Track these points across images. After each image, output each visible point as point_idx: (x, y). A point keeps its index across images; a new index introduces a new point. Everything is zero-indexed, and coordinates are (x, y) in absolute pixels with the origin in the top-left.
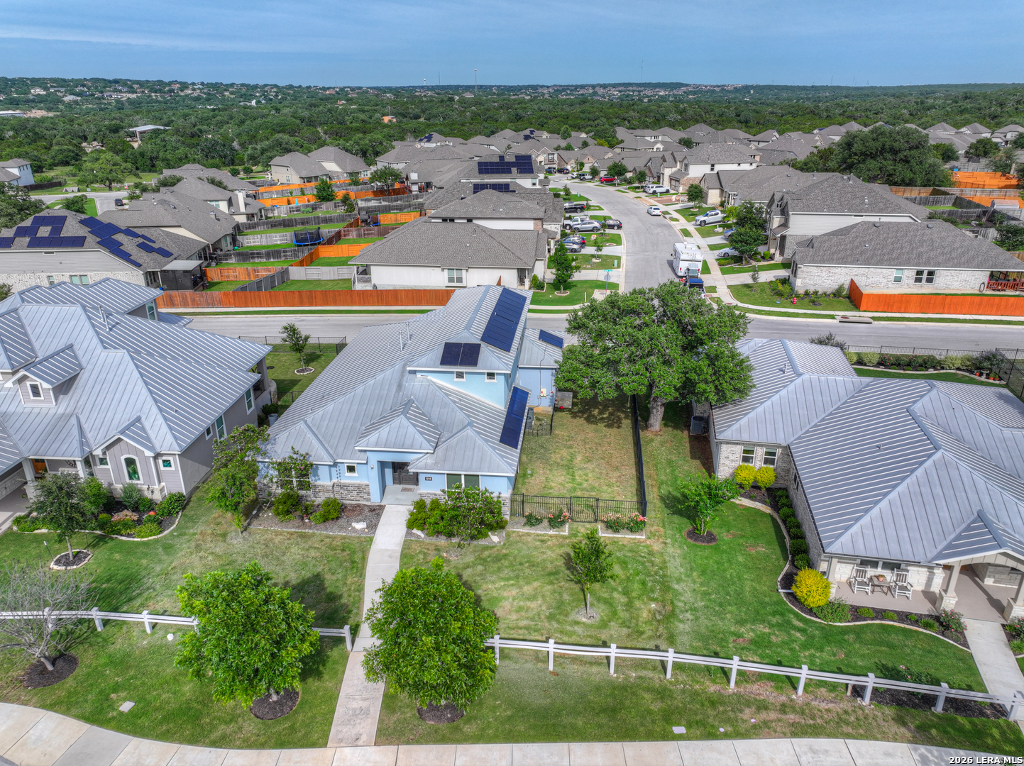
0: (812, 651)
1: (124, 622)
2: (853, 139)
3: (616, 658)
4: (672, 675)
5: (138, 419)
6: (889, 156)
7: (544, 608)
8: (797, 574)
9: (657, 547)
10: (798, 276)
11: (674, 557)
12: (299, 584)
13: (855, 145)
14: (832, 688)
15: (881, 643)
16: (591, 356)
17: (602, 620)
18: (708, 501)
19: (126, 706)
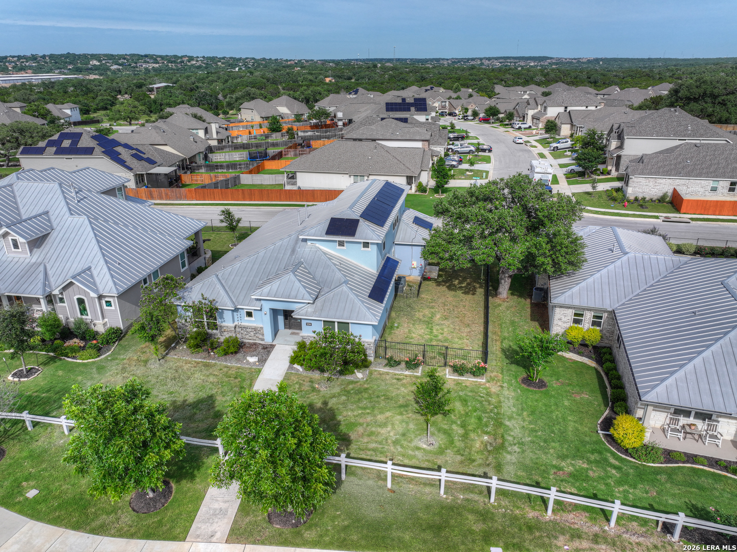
0: (626, 487)
1: (50, 425)
2: (680, 87)
3: (446, 481)
4: (495, 500)
5: (89, 269)
6: (709, 100)
7: (392, 434)
8: (615, 419)
9: (494, 389)
10: (629, 185)
11: (508, 398)
12: (194, 403)
13: (682, 91)
14: (643, 523)
15: (691, 485)
16: (452, 234)
17: (440, 448)
18: (540, 353)
19: (32, 493)
